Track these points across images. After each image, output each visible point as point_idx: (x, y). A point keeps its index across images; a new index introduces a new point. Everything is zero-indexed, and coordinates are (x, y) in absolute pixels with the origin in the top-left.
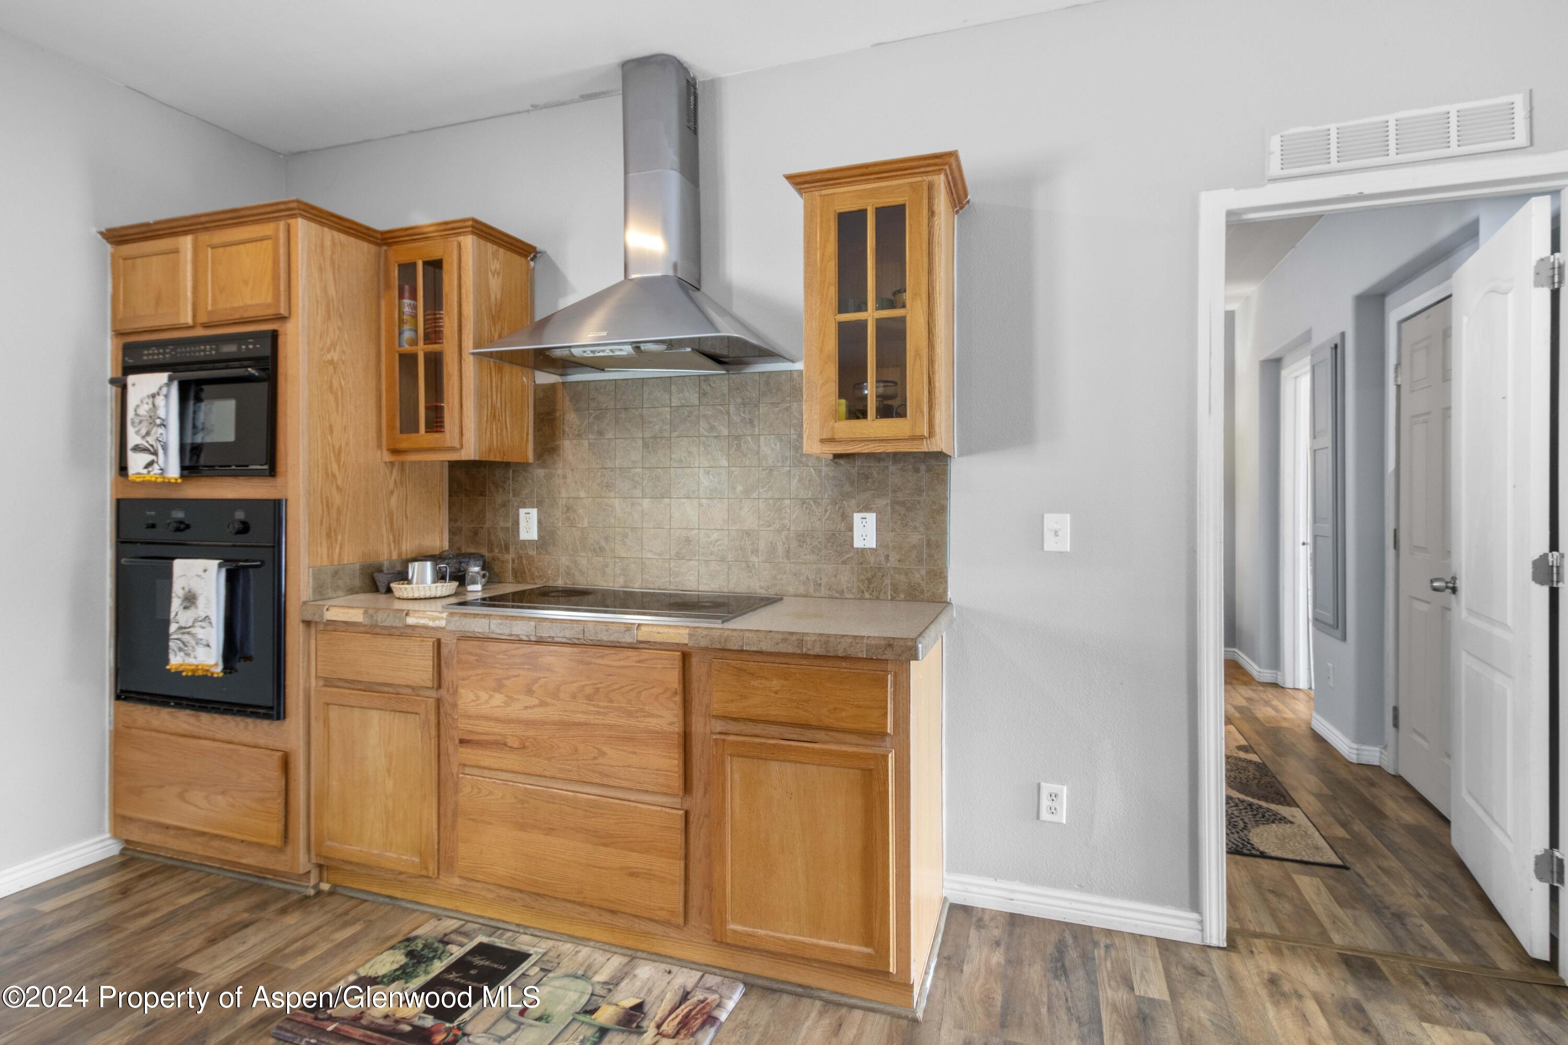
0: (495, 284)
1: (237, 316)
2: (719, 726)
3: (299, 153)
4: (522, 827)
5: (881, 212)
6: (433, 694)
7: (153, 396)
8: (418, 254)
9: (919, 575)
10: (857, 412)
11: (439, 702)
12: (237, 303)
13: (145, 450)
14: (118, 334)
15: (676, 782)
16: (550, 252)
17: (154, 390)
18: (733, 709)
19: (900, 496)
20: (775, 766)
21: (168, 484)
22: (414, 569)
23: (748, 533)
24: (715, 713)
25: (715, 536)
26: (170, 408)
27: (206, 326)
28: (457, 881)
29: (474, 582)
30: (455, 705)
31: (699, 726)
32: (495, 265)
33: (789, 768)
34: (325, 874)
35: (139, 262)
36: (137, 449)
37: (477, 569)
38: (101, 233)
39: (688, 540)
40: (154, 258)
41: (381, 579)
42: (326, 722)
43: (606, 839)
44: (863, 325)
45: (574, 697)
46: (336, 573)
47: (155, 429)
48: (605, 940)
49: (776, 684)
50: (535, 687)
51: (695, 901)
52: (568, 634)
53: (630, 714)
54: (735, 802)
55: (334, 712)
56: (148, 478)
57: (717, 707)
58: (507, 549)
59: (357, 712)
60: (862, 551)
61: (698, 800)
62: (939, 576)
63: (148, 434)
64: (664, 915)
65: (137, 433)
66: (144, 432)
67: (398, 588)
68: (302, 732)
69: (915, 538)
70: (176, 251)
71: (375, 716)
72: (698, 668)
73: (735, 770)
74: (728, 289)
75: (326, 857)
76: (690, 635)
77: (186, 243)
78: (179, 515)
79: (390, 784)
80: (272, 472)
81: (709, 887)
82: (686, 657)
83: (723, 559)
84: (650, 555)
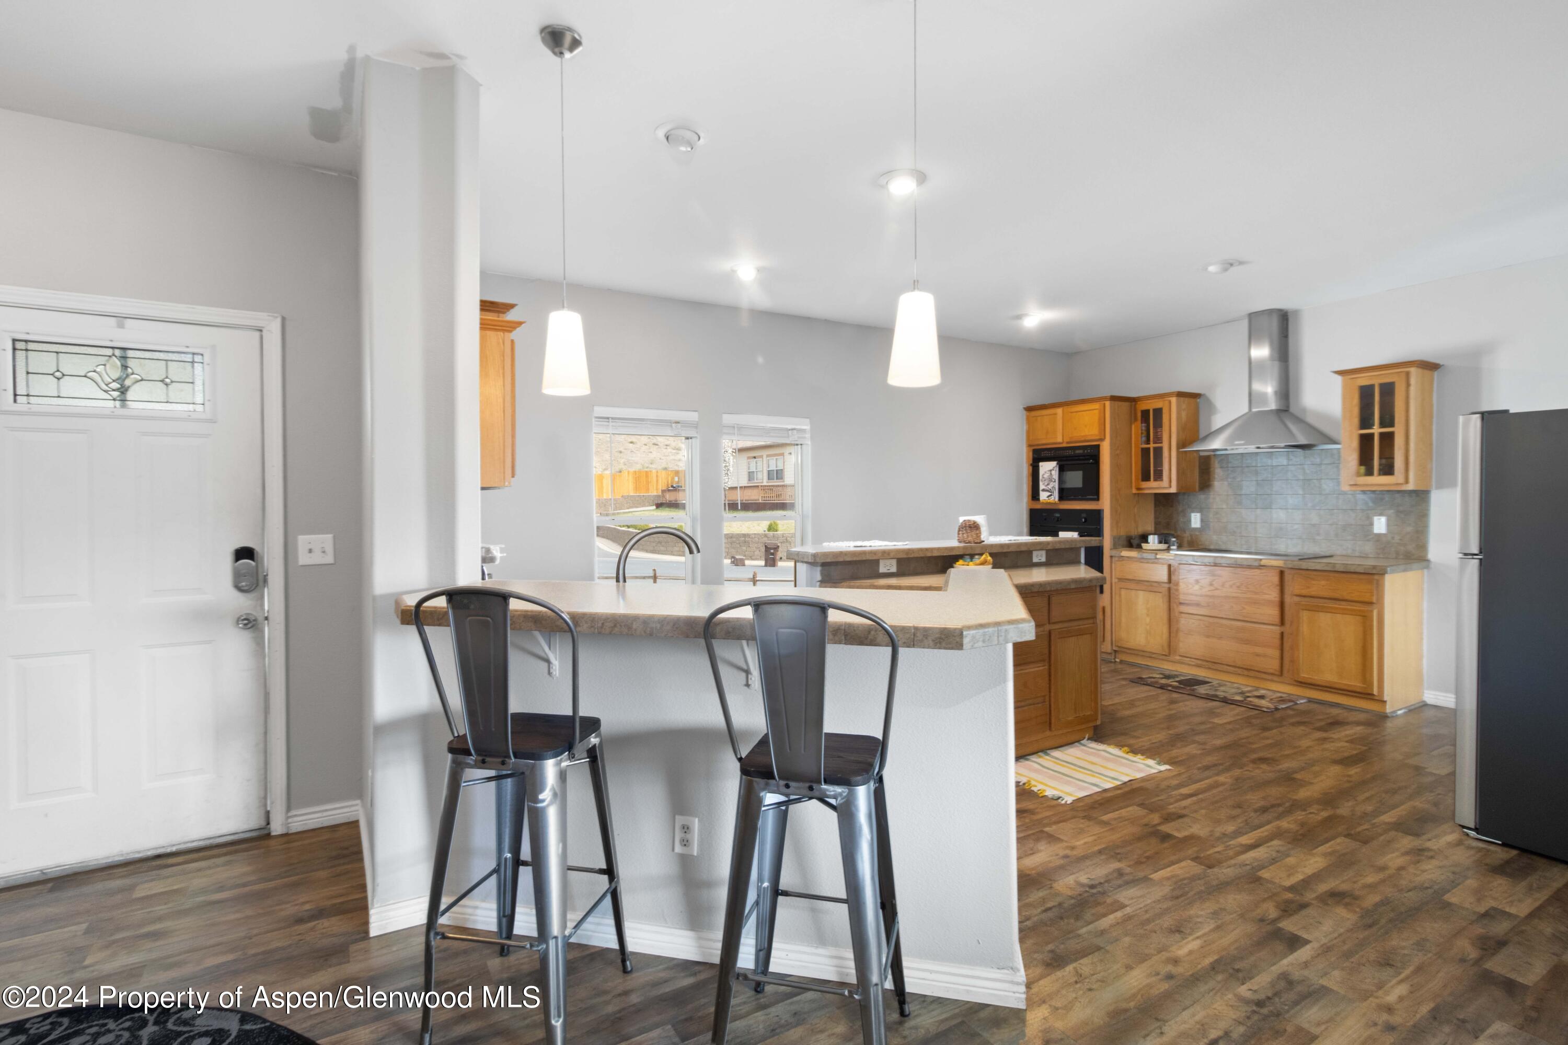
0: (1184, 414)
1: (1083, 439)
2: (1297, 599)
3: (1075, 353)
4: (1208, 637)
5: (1382, 386)
6: (1167, 586)
7: (1051, 471)
8: (1151, 406)
9: (1411, 547)
10: (1369, 472)
11: (1169, 589)
12: (1083, 434)
13: (1047, 491)
14: (1029, 446)
15: (1277, 620)
16: (1208, 394)
17: (1051, 468)
18: (1304, 592)
19: (1401, 508)
20: (1322, 614)
21: (1055, 503)
22: (1151, 538)
23: (1314, 525)
24: (1295, 593)
25: (1296, 527)
26: (1055, 475)
27: (1068, 443)
28: (1178, 658)
29: (1174, 545)
30: (1177, 590)
31: (1288, 599)
32: (1184, 406)
33: (1329, 615)
34: (1117, 655)
35: (1039, 418)
36: (1044, 490)
37: (1174, 539)
38: (1024, 408)
39: (1281, 529)
40: (1045, 417)
41: (1135, 542)
42: (1120, 595)
43: (1247, 642)
44: (1372, 435)
45: (1231, 586)
46: (1119, 538)
47: (1052, 483)
48: (1244, 683)
49: (1323, 583)
50: (1214, 583)
51: (1286, 667)
52: (1228, 562)
53: (1256, 593)
54: (1305, 629)
55: (1123, 592)
56: (1049, 501)
57: (1297, 592)
58: (1185, 532)
59: (1133, 592)
60: (1379, 535)
61: (1287, 629)
62: (1422, 546)
63: (1048, 484)
64: (1271, 671)
65: (1044, 484)
66: (1046, 484)
67: (1144, 546)
68: (1109, 599)
69: (1409, 529)
70: (1056, 414)
71: (1141, 593)
72: (1287, 577)
73: (1305, 615)
74: (1304, 410)
75: (1119, 647)
76: (1285, 563)
77: (1059, 411)
78: (1058, 515)
79: (1148, 620)
80: (1098, 499)
81: (1292, 661)
82: (1282, 573)
83: (1300, 538)
84: (1260, 535)
